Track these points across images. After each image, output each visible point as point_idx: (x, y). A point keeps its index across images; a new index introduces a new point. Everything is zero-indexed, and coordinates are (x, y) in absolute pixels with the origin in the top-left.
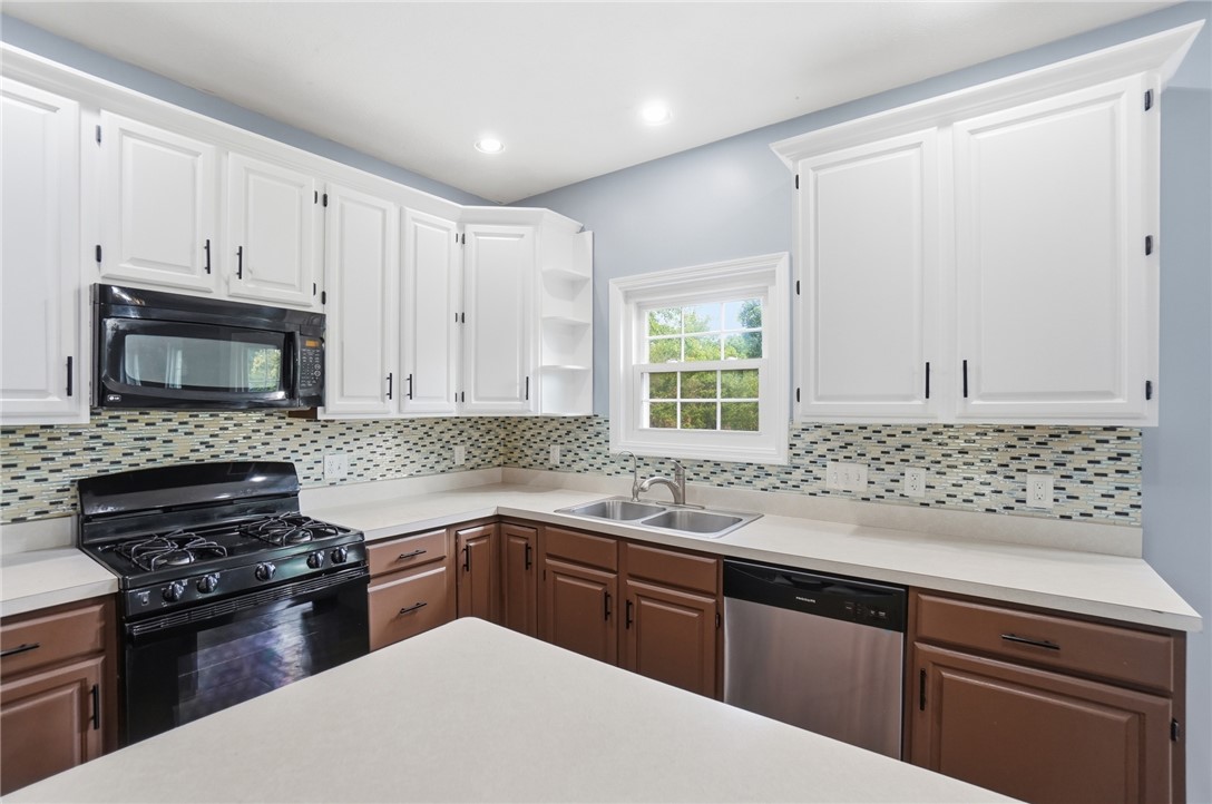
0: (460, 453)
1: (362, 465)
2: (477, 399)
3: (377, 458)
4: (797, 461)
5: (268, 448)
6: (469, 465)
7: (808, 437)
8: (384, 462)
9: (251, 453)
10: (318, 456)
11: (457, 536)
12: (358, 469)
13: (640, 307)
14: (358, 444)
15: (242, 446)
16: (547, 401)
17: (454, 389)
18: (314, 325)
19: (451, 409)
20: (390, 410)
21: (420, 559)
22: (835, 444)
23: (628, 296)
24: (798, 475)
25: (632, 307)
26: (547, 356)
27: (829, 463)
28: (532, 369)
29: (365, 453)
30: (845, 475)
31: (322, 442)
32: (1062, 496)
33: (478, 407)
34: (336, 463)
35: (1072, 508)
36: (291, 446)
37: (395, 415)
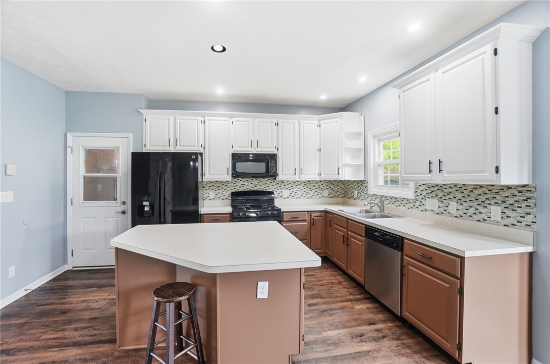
0: (326, 192)
1: (293, 194)
2: (324, 175)
3: (298, 192)
4: (418, 198)
5: (269, 188)
6: (330, 196)
7: (421, 188)
8: (300, 193)
9: (265, 189)
10: (281, 190)
11: (311, 215)
12: (292, 195)
13: (380, 140)
14: (292, 188)
15: (263, 187)
16: (347, 175)
17: (317, 172)
18: (273, 157)
19: (317, 178)
20: (297, 178)
21: (298, 219)
22: (429, 191)
23: (374, 137)
24: (418, 203)
25: (376, 141)
26: (347, 160)
27: (427, 199)
28: (341, 165)
29: (295, 190)
30: (432, 204)
31: (282, 186)
32: (504, 216)
33: (325, 177)
34: (286, 193)
35: (507, 221)
36: (275, 187)
37: (298, 180)
